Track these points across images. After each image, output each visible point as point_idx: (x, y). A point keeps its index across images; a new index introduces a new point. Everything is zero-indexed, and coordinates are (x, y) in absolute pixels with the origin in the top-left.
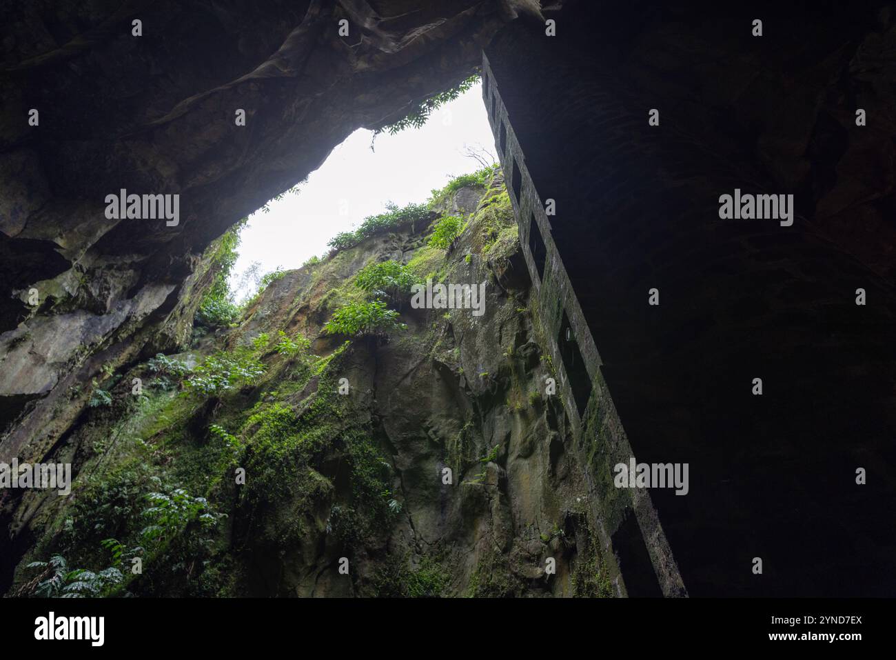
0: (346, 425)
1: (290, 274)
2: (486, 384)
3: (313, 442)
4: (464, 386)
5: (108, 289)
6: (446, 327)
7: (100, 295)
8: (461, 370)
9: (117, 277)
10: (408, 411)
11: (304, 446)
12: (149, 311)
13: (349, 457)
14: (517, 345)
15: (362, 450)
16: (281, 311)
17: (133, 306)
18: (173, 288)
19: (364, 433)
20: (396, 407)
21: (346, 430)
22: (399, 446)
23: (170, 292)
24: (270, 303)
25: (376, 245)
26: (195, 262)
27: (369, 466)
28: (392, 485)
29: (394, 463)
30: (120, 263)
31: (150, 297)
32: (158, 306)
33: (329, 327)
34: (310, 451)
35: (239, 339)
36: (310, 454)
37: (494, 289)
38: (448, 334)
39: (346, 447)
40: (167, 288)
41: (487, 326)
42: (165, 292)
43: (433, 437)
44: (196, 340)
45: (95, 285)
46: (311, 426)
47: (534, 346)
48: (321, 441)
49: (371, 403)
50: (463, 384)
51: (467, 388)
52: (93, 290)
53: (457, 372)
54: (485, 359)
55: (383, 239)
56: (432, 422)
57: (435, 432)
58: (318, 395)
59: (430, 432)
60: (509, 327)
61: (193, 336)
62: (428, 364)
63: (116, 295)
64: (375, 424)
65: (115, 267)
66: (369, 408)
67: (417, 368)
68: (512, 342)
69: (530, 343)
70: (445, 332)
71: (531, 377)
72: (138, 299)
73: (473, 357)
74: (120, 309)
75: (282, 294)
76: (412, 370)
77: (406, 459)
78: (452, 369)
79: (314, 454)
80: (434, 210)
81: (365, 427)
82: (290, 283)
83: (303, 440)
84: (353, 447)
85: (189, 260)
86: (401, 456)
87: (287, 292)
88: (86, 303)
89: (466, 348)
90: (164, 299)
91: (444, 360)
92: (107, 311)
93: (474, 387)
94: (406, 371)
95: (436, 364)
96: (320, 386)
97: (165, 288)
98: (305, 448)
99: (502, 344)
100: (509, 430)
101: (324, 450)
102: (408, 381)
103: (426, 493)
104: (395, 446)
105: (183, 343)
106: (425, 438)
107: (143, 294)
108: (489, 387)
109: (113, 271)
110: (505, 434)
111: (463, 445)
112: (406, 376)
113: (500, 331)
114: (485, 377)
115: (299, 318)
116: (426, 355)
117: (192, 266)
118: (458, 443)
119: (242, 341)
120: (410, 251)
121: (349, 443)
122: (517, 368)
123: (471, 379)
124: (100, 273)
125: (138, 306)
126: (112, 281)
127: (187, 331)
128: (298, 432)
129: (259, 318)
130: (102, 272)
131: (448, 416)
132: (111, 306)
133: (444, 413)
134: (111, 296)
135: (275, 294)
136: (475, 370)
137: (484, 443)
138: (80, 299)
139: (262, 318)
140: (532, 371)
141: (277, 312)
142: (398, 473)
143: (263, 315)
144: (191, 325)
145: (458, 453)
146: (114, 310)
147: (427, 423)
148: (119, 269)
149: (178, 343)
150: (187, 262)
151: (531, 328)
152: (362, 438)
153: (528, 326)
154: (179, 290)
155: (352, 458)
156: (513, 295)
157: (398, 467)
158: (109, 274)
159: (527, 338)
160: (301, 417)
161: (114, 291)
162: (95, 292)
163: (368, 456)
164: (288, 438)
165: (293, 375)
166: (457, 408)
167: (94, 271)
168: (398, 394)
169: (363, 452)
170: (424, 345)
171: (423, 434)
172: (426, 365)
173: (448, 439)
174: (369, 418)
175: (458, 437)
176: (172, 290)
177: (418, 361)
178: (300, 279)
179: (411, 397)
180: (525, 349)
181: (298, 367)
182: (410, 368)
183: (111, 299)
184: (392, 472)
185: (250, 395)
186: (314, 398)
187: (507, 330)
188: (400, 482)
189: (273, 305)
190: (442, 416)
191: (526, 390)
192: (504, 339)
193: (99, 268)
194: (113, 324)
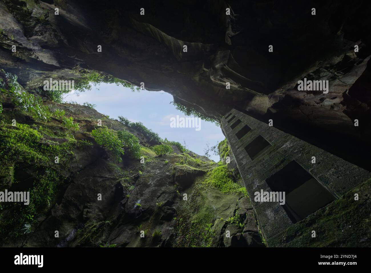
0: (55, 167)
1: (95, 111)
2: (135, 210)
3: (32, 157)
4: (123, 203)
5: (42, 34)
6: (136, 175)
7: (36, 32)
8: (128, 196)
9: (50, 36)
10: (86, 191)
11: (26, 154)
12: (40, 59)
13: (38, 181)
14: (165, 205)
15: (47, 184)
16: (78, 116)
17: (39, 50)
18: (58, 65)
19: (57, 179)
20: (84, 184)
21: (53, 169)
22: (64, 202)
23: (55, 65)
24: (78, 110)
25: (134, 132)
26: (77, 68)
27: (40, 195)
28: (37, 217)
29: (53, 206)
30: (59, 34)
31: (48, 57)
32: (45, 62)
33: (91, 134)
34: (25, 158)
35: (52, 105)
36: (23, 160)
37: (170, 178)
38: (134, 179)
39: (42, 175)
40: (56, 63)
41: (156, 188)
42: (54, 63)
43: (85, 213)
44: (34, 91)
45: (41, 28)
46: (40, 151)
47: (174, 211)
48: (36, 160)
49: (76, 172)
50: (123, 202)
51: (124, 205)
52: (37, 27)
53: (125, 195)
54: (145, 199)
55: (138, 133)
56: (92, 206)
57: (88, 212)
58: (59, 145)
59: (86, 210)
60: (167, 195)
61: (35, 89)
62: (115, 182)
63: (40, 40)
64: (66, 182)
65: (56, 33)
66: (72, 173)
67: (108, 179)
68: (164, 202)
69: (173, 208)
70: (134, 177)
71: (162, 224)
72: (44, 51)
73: (139, 194)
74: (33, 45)
75: (85, 112)
76: (106, 177)
77: (60, 211)
78: (124, 192)
79: (25, 162)
80: (162, 143)
81: (61, 178)
82: (92, 113)
83: (29, 151)
84: (45, 179)
85: (77, 65)
86: (60, 207)
87: (87, 113)
88: (28, 27)
89: (139, 189)
90: (50, 63)
91: (124, 185)
92: (29, 38)
93: (128, 207)
94: (103, 175)
95: (119, 184)
96: (64, 143)
97: (56, 62)
98: (25, 156)
99: (158, 199)
100: (128, 241)
101: (32, 165)
102: (100, 180)
103: (48, 239)
104: (63, 200)
105: (29, 86)
106: (79, 210)
107: (47, 53)
108: (137, 212)
109: (53, 33)
110: (124, 242)
111: (97, 230)
112: (102, 177)
113: (161, 194)
114: (138, 207)
115: (83, 122)
116: (117, 178)
117: (74, 68)
118: (95, 227)
119: (52, 107)
120: (143, 146)
121: (46, 175)
122: (157, 215)
123: (129, 203)
124: (49, 27)
125: (40, 53)
126: (47, 34)
127: (37, 85)
128: (31, 147)
129: (67, 108)
130: (50, 28)
131: (101, 211)
132: (33, 39)
133: (101, 207)
134: (39, 37)
135: (83, 110)
136: (136, 200)
137: (107, 238)
138: (29, 23)
139: (69, 110)
140: (164, 221)
141: (76, 114)
142: (48, 214)
143: (70, 110)
144: (40, 85)
145: (90, 232)
146: (32, 42)
147: (89, 204)
148: (56, 36)
149: (28, 83)
150: (75, 65)
151: (177, 203)
152: (54, 180)
153: (177, 201)
154: (58, 69)
155: (39, 183)
156: (178, 186)
157: (52, 211)
158: (50, 32)
159: (172, 205)
160: (41, 144)
161: (42, 37)
162: (37, 29)
163: (46, 191)
164: (23, 144)
165: (56, 132)
166: (108, 211)
167: (48, 24)
168: (91, 180)
169: (46, 187)
170: (120, 174)
171: (81, 207)
172: (113, 181)
173: (91, 221)
174: (67, 176)
175: (97, 224)
176: (57, 66)
177: (112, 177)
178: (97, 115)
179: (94, 187)
180: (168, 209)
181: (62, 132)
182: (106, 176)
183: (37, 38)
184: (46, 210)
185: (28, 120)
186: (56, 144)
187: (165, 196)
188: (43, 219)
189: (78, 111)
190: (98, 208)
191: (154, 227)
192: (161, 198)
193: (51, 26)
194: (24, 43)
